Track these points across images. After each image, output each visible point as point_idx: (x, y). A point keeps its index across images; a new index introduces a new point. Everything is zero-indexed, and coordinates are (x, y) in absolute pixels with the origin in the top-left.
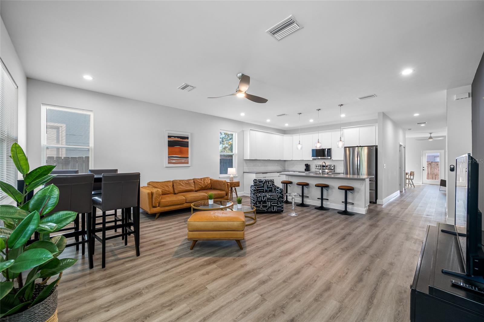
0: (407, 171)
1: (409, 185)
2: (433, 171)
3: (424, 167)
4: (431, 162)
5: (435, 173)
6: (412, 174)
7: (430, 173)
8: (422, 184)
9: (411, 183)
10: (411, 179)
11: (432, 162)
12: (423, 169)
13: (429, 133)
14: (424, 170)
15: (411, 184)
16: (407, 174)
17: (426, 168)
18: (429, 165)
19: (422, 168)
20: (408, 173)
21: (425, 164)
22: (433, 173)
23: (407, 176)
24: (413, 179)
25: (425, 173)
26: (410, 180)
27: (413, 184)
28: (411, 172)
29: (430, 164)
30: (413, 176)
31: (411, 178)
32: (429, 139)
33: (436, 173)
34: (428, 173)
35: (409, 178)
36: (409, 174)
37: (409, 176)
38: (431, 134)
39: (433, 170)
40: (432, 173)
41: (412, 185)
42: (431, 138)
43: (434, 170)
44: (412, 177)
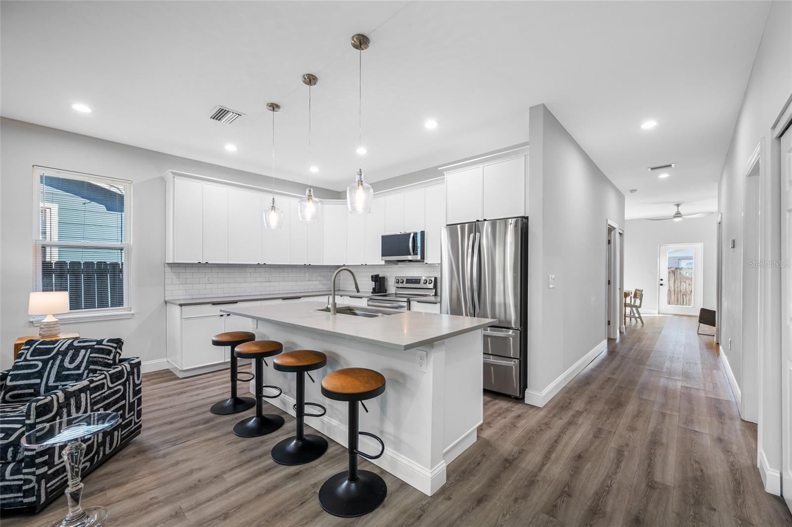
0: (626, 289)
1: (633, 319)
2: (679, 286)
3: (662, 280)
4: (674, 269)
5: (682, 291)
6: (638, 294)
7: (672, 289)
8: (659, 314)
9: (637, 315)
10: (637, 307)
11: (676, 269)
12: (661, 282)
13: (675, 205)
14: (662, 285)
15: (636, 318)
16: (626, 295)
17: (665, 282)
18: (671, 274)
19: (658, 282)
20: (629, 293)
21: (664, 273)
22: (679, 290)
23: (627, 298)
24: (640, 307)
25: (664, 290)
26: (634, 309)
27: (640, 317)
28: (636, 290)
29: (674, 272)
30: (641, 300)
31: (636, 304)
32: (675, 217)
33: (685, 290)
34: (670, 290)
35: (632, 303)
36: (632, 296)
37: (633, 300)
38: (678, 205)
39: (679, 283)
40: (677, 291)
41: (638, 320)
42: (678, 215)
43: (681, 284)
44: (638, 303)
